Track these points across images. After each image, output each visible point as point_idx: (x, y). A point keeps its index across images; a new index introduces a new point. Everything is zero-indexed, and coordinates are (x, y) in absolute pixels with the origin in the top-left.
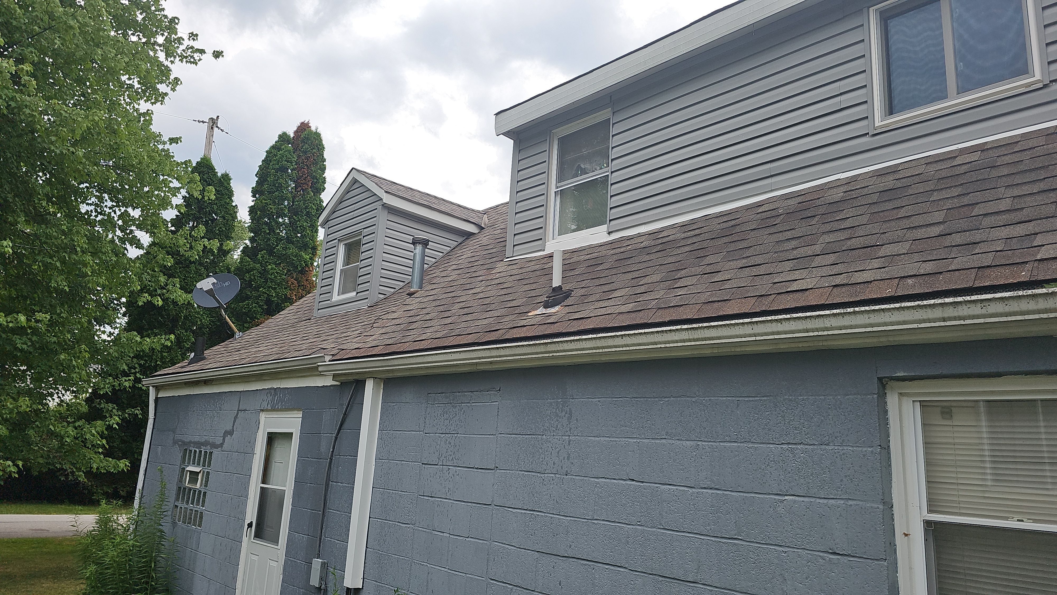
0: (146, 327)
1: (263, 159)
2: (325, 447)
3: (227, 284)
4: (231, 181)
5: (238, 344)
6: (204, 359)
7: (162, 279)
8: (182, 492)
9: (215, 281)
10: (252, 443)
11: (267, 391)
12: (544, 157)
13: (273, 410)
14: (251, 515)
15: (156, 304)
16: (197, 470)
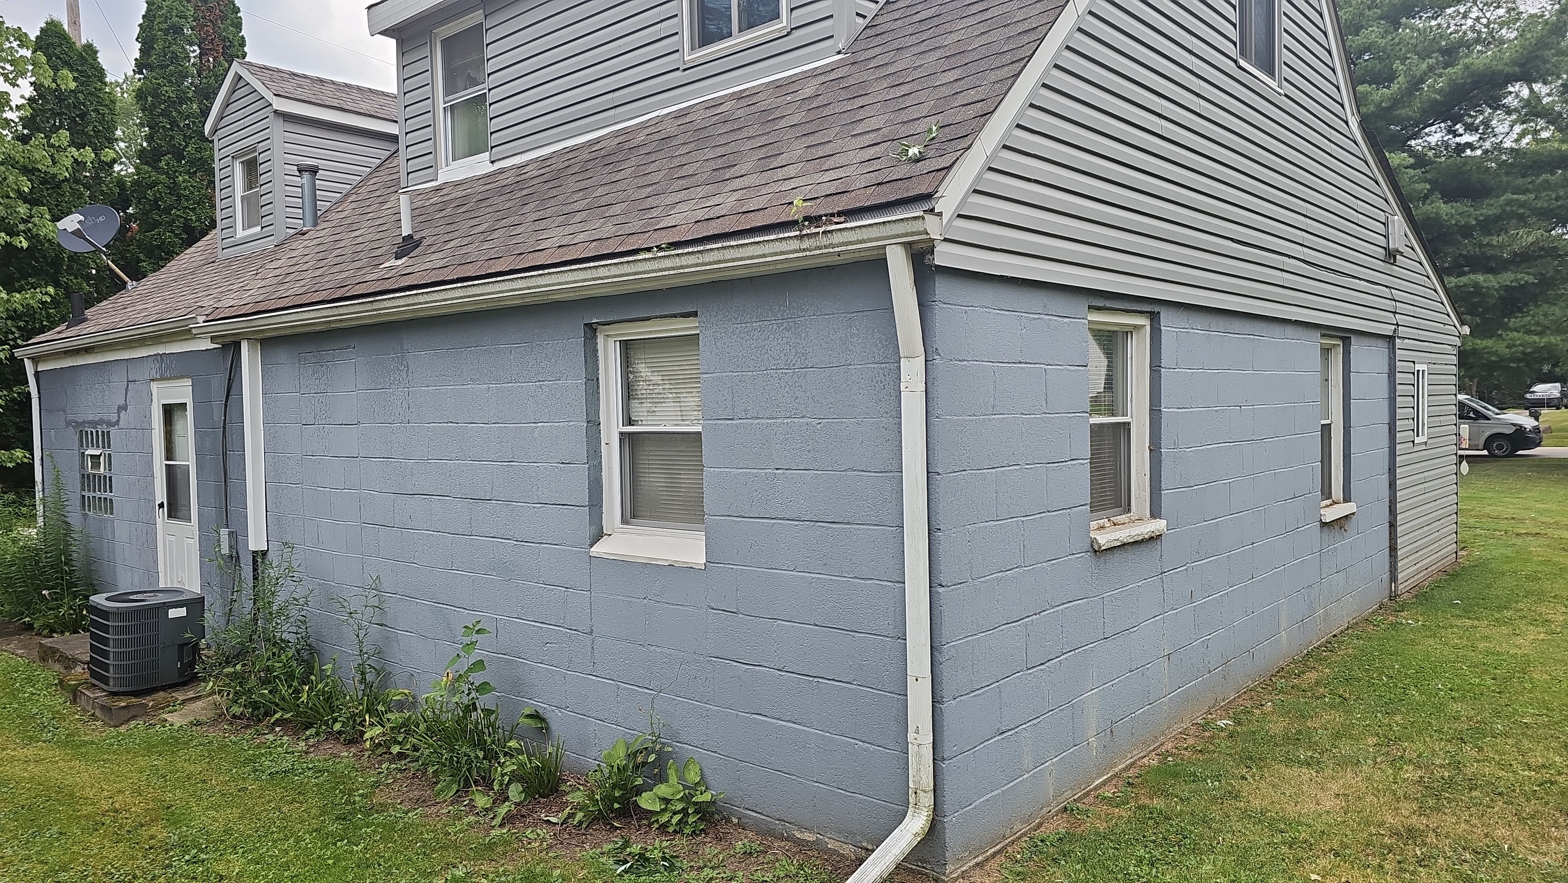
0: (17, 275)
1: (144, 13)
2: (218, 415)
3: (101, 219)
4: (98, 55)
5: (129, 298)
6: (86, 320)
7: (23, 209)
8: (87, 480)
9: (82, 218)
10: (148, 417)
11: (154, 357)
12: (425, 64)
13: (163, 379)
14: (161, 495)
15: (19, 245)
16: (97, 452)
